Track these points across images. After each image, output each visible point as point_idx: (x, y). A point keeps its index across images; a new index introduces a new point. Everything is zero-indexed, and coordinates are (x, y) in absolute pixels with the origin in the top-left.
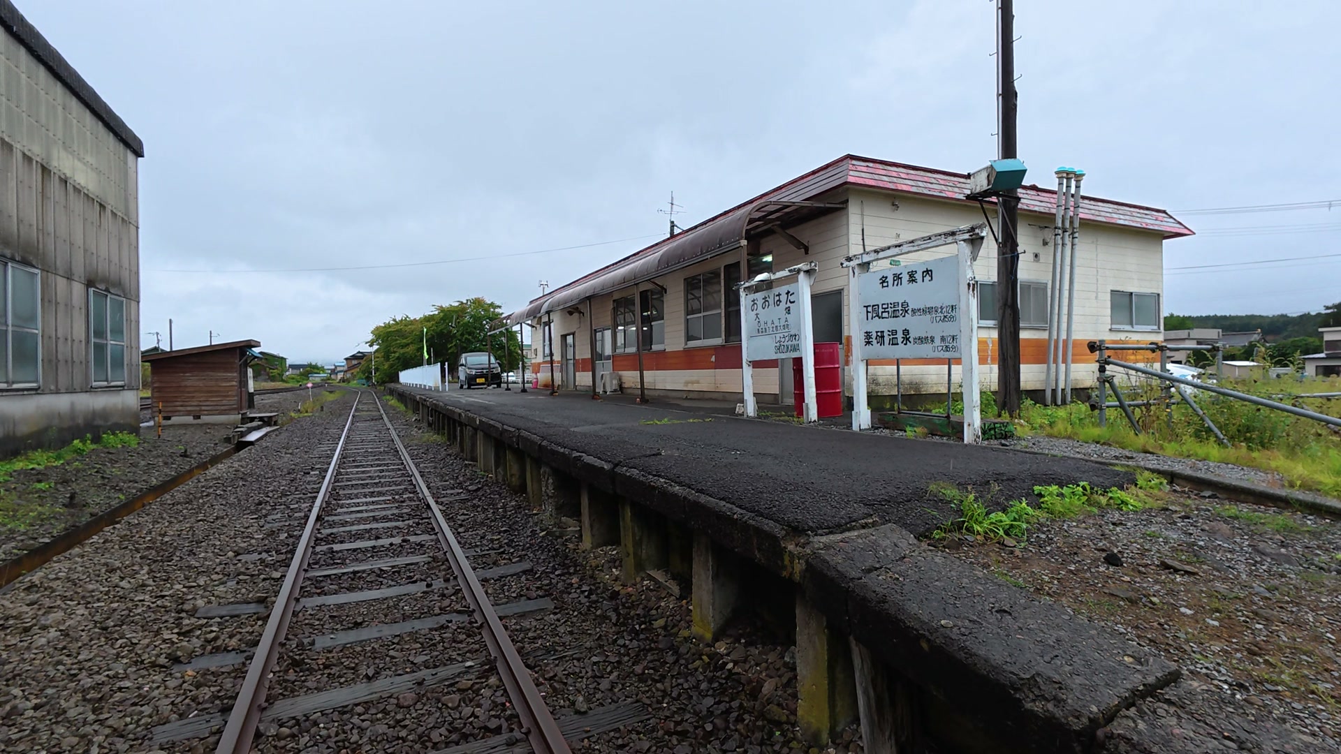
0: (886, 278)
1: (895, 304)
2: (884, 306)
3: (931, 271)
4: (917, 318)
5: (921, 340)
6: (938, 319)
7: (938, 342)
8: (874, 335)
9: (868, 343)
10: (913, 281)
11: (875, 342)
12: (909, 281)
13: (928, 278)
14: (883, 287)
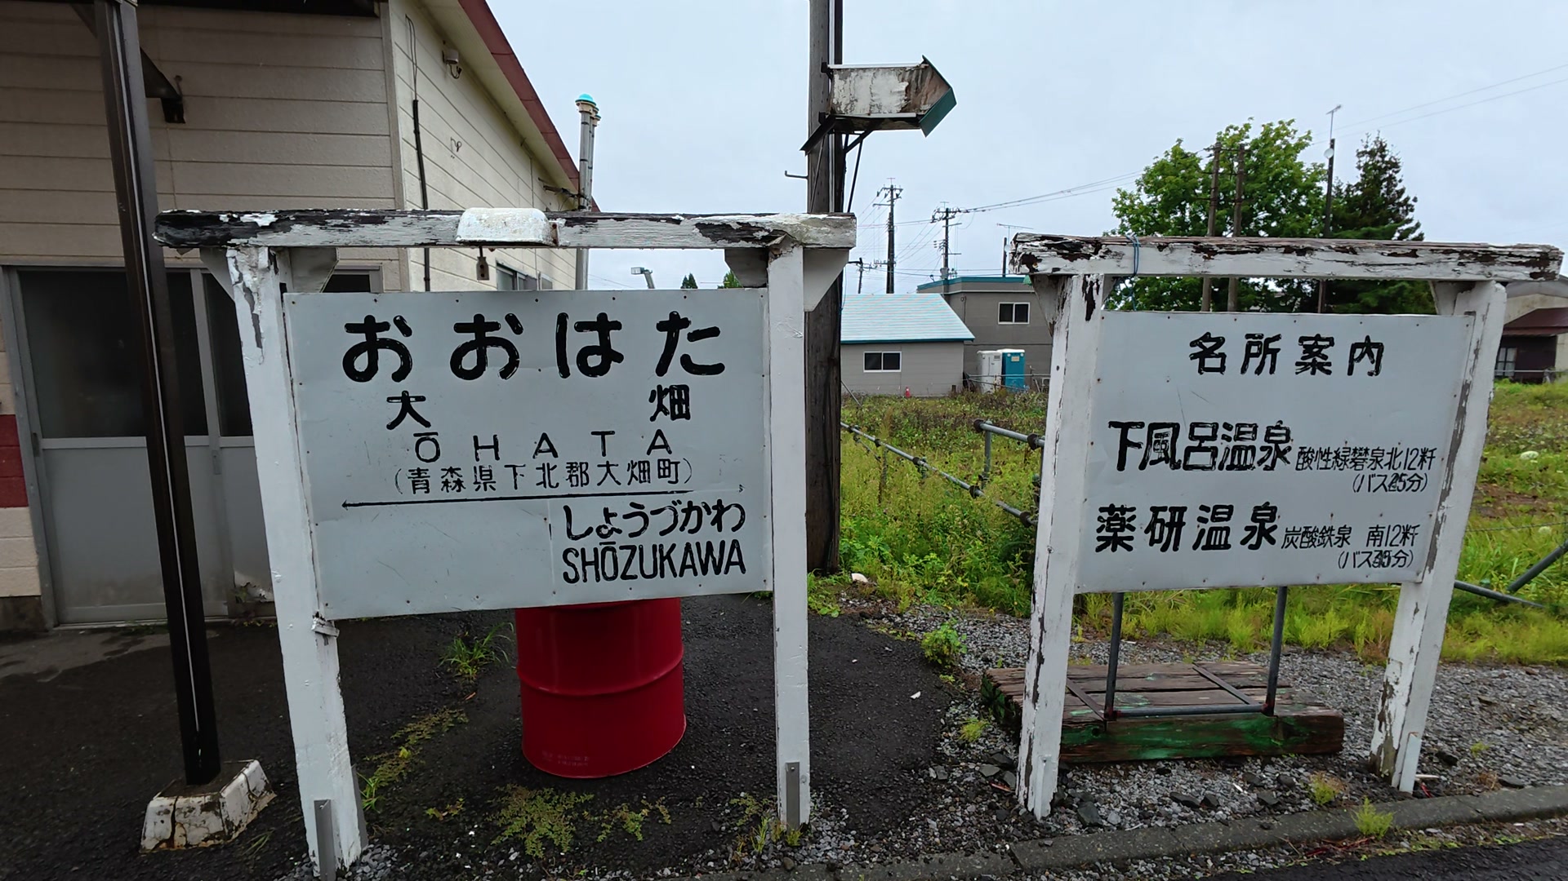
0: (1220, 341)
1: (1241, 430)
2: (1198, 432)
3: (1380, 347)
4: (1314, 474)
5: (1310, 536)
6: (1376, 482)
7: (1358, 540)
8: (1143, 518)
9: (1114, 542)
10: (1316, 367)
11: (1140, 538)
12: (1302, 366)
13: (1366, 365)
14: (1202, 369)
